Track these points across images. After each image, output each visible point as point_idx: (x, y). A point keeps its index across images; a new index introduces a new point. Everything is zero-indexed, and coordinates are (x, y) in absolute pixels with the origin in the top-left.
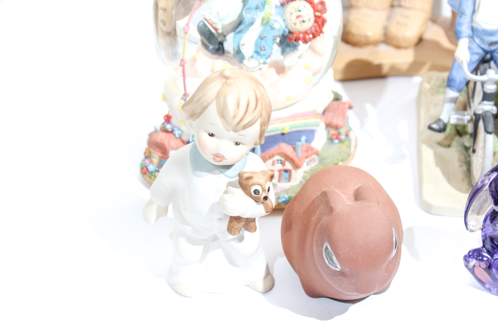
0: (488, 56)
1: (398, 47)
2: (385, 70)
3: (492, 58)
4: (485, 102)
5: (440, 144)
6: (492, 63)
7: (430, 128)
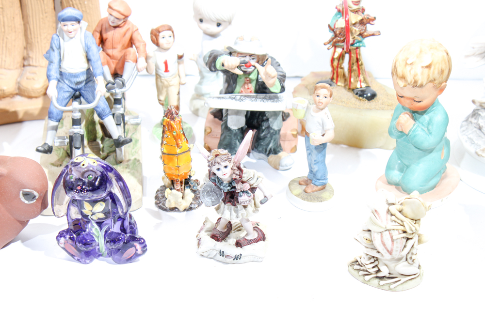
0: (78, 93)
1: (30, 97)
2: (21, 116)
3: (80, 95)
4: (75, 127)
5: (53, 164)
6: (82, 98)
7: (38, 150)
